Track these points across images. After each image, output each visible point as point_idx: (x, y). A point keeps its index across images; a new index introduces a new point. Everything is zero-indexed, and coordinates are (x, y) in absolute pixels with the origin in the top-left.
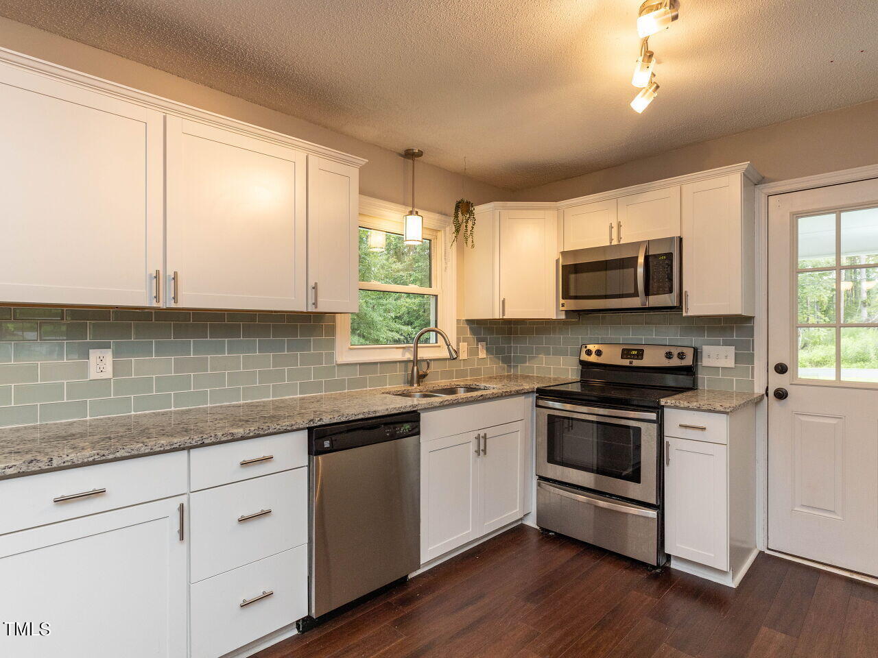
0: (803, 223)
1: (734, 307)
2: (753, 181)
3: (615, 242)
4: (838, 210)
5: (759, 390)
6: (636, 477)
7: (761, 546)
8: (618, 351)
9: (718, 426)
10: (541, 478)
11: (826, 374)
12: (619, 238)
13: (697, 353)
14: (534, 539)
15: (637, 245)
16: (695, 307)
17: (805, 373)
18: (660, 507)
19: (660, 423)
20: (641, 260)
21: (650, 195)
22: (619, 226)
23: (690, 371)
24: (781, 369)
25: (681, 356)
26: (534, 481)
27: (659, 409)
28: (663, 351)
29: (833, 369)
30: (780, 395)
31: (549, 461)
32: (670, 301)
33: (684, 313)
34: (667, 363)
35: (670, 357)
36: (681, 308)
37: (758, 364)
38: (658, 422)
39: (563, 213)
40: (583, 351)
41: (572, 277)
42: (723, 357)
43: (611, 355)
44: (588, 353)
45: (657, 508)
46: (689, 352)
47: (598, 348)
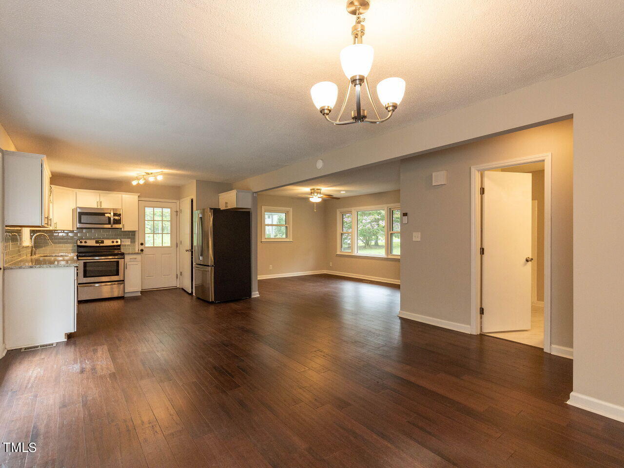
0: (146, 209)
3: (99, 207)
5: (137, 250)
8: (94, 241)
10: (80, 284)
12: (101, 206)
16: (126, 228)
17: (147, 245)
20: (112, 214)
21: (110, 195)
22: (101, 202)
24: (142, 244)
25: (117, 242)
28: (111, 241)
29: (153, 244)
30: (142, 250)
31: (84, 277)
32: (120, 226)
33: (123, 230)
34: (112, 244)
35: (113, 242)
36: (121, 228)
37: (137, 243)
38: (124, 258)
39: (76, 193)
40: (79, 242)
41: (83, 217)
42: (127, 242)
43: (91, 243)
44: (81, 242)
45: (124, 281)
46: (119, 241)
47: (85, 240)
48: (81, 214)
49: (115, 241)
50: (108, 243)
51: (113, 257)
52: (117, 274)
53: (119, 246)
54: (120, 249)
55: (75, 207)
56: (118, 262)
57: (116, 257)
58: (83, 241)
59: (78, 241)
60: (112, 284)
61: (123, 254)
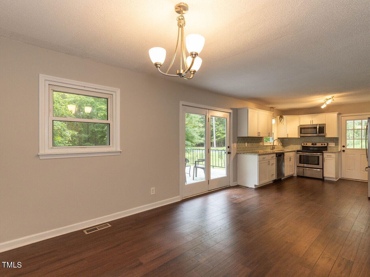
0: (348, 122)
1: (335, 136)
2: (339, 114)
3: (311, 124)
4: (354, 120)
5: (339, 150)
6: (318, 164)
7: (340, 178)
8: (311, 144)
9: (333, 155)
10: (297, 166)
11: (352, 147)
12: (312, 123)
13: (327, 144)
14: (296, 178)
15: (317, 125)
16: (328, 136)
17: (348, 147)
18: (323, 169)
19: (323, 155)
20: (318, 127)
21: (318, 116)
22: (312, 121)
23: (326, 147)
24: (344, 146)
25: (324, 145)
26: (296, 167)
27: (323, 153)
28: (321, 144)
29: (353, 147)
30: (344, 151)
31: (299, 163)
32: (323, 135)
34: (321, 146)
35: (322, 144)
36: (325, 136)
37: (340, 146)
39: (300, 117)
40: (303, 144)
41: (302, 130)
42: (332, 145)
43: (309, 144)
44: (304, 144)
47: (306, 143)
48: (301, 129)
49: (323, 144)
50: (319, 145)
51: (316, 154)
55: (299, 125)
56: (318, 157)
58: (305, 143)
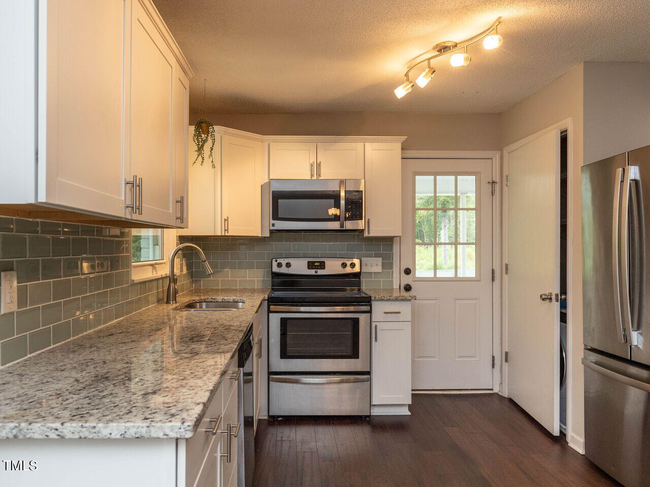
0: (419, 179)
5: (396, 286)
8: (304, 263)
10: (272, 374)
12: (319, 174)
13: (361, 264)
17: (419, 274)
20: (343, 193)
22: (319, 165)
24: (408, 272)
25: (352, 266)
26: (265, 376)
28: (340, 262)
29: (434, 271)
30: (408, 288)
31: (282, 357)
32: (361, 224)
33: (366, 234)
34: (341, 271)
35: (344, 265)
37: (396, 269)
38: (370, 312)
39: (269, 144)
40: (274, 264)
41: (281, 203)
42: (374, 265)
43: (299, 267)
44: (280, 265)
45: (369, 373)
46: (356, 261)
47: (287, 261)
48: (277, 197)
49: (349, 262)
50: (333, 267)
51: (345, 308)
52: (355, 355)
53: (357, 275)
54: (359, 284)
55: (267, 180)
56: (356, 322)
57: (352, 308)
58: (284, 262)
59: (274, 260)
60: (342, 382)
61: (368, 301)
